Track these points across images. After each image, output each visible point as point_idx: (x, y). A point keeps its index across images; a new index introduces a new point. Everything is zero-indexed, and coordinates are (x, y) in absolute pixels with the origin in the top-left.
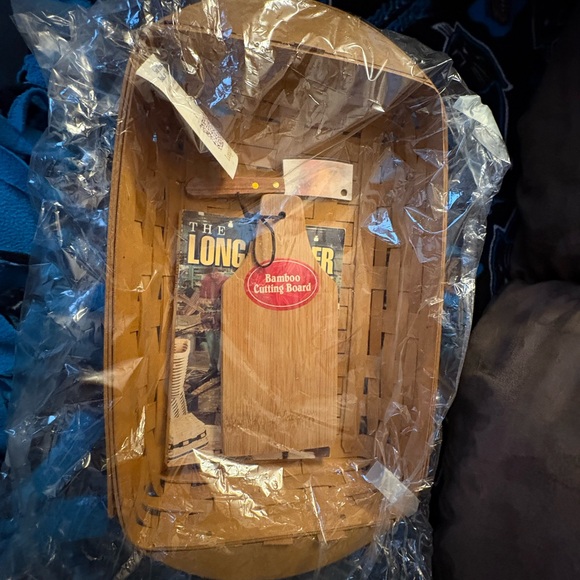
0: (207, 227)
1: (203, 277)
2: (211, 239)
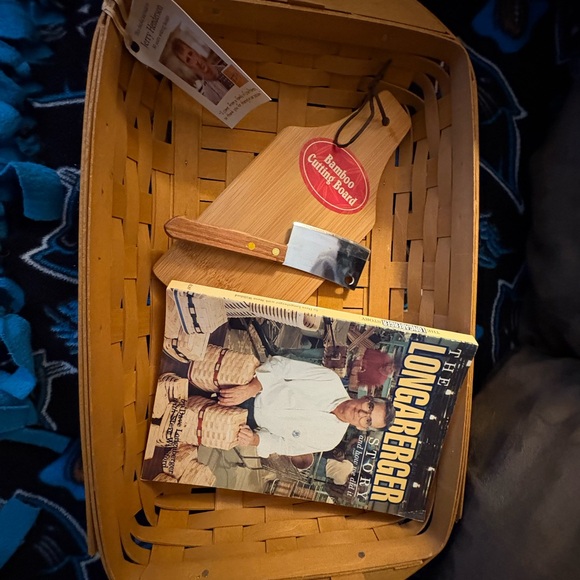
0: (452, 368)
1: (391, 355)
2: (436, 370)
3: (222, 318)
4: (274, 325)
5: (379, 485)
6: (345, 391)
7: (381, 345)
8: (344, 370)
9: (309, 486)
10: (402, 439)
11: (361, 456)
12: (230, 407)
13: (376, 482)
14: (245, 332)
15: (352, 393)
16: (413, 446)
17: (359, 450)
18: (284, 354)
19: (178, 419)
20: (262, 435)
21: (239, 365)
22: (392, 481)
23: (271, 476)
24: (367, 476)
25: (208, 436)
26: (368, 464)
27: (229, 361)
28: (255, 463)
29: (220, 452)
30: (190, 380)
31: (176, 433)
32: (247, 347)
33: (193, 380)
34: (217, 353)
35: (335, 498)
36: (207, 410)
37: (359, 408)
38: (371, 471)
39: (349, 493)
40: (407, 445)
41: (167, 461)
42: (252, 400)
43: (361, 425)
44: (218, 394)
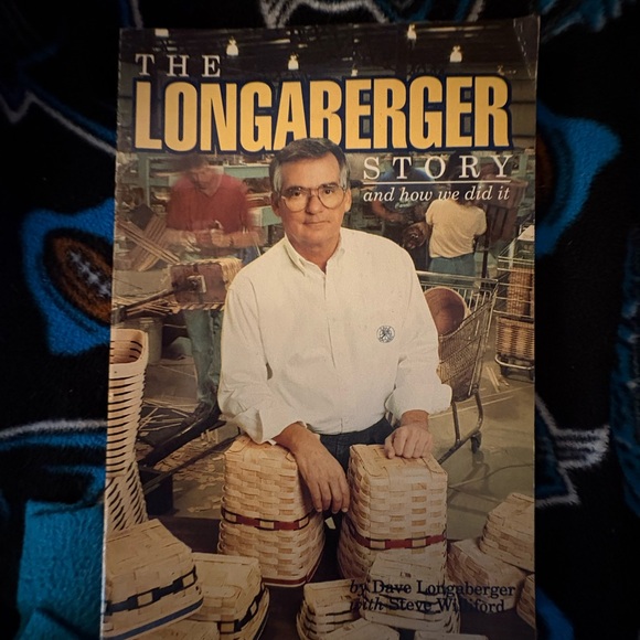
0: (178, 61)
1: (173, 179)
2: (188, 90)
3: (149, 532)
4: (148, 419)
5: (472, 134)
6: (270, 252)
7: (155, 202)
8: (224, 261)
9: (501, 285)
10: (355, 111)
11: (410, 189)
12: (352, 484)
13: (466, 142)
14: (177, 477)
15: (272, 235)
16: (366, 84)
17: (397, 194)
18: (211, 390)
19: (395, 594)
20: (402, 407)
21: (254, 478)
22: (456, 108)
23: (490, 373)
24: (454, 164)
25: (423, 523)
26: (426, 170)
27: (249, 502)
28: (467, 412)
29: (453, 492)
30: (306, 579)
31: (427, 593)
32: (211, 468)
33: (303, 573)
34: (235, 530)
35: (520, 224)
36: (365, 534)
37: (302, 216)
38: (442, 160)
39: (503, 196)
40: (366, 98)
41: (490, 603)
42: (328, 440)
43: (340, 202)
44: (327, 514)
